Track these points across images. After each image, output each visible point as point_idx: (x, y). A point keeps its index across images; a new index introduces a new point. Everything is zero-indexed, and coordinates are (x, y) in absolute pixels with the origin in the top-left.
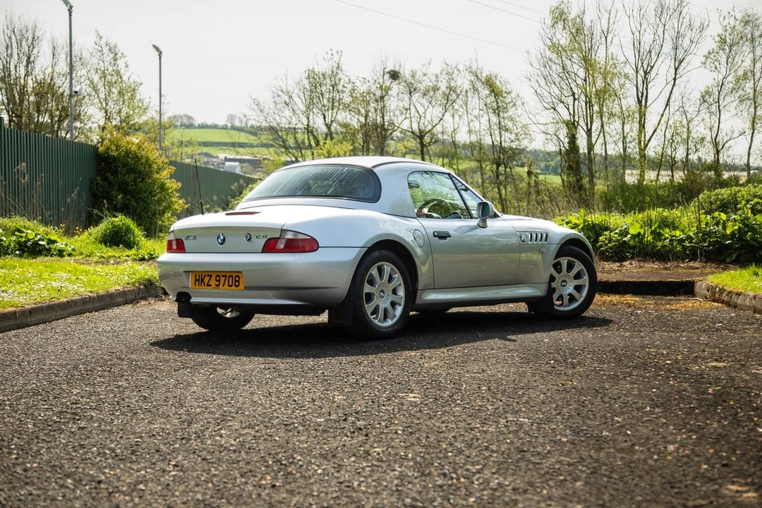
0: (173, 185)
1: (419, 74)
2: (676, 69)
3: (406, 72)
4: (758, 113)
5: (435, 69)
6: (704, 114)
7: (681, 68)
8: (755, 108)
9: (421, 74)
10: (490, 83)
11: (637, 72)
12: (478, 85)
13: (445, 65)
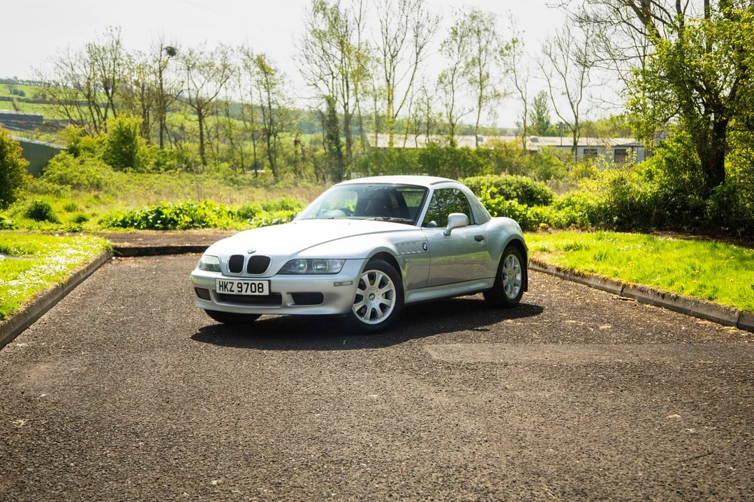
0: (23, 163)
1: (197, 52)
2: (417, 54)
3: (183, 51)
4: (484, 94)
5: (210, 48)
6: (441, 93)
7: (421, 54)
8: (481, 89)
9: (198, 52)
10: (260, 62)
11: (385, 56)
12: (250, 63)
13: (219, 45)
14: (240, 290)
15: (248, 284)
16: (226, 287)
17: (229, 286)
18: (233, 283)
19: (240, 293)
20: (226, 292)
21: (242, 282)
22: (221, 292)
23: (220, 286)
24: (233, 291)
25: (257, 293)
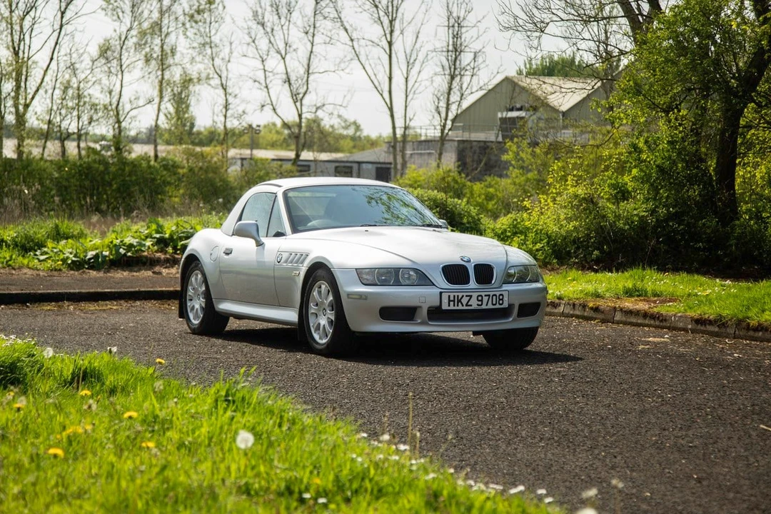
4: (167, 77)
14: (480, 303)
15: (489, 296)
16: (459, 301)
17: (465, 301)
18: (471, 296)
19: (479, 308)
20: (460, 307)
21: (483, 294)
22: (452, 307)
23: (450, 301)
24: (471, 305)
25: (498, 306)
